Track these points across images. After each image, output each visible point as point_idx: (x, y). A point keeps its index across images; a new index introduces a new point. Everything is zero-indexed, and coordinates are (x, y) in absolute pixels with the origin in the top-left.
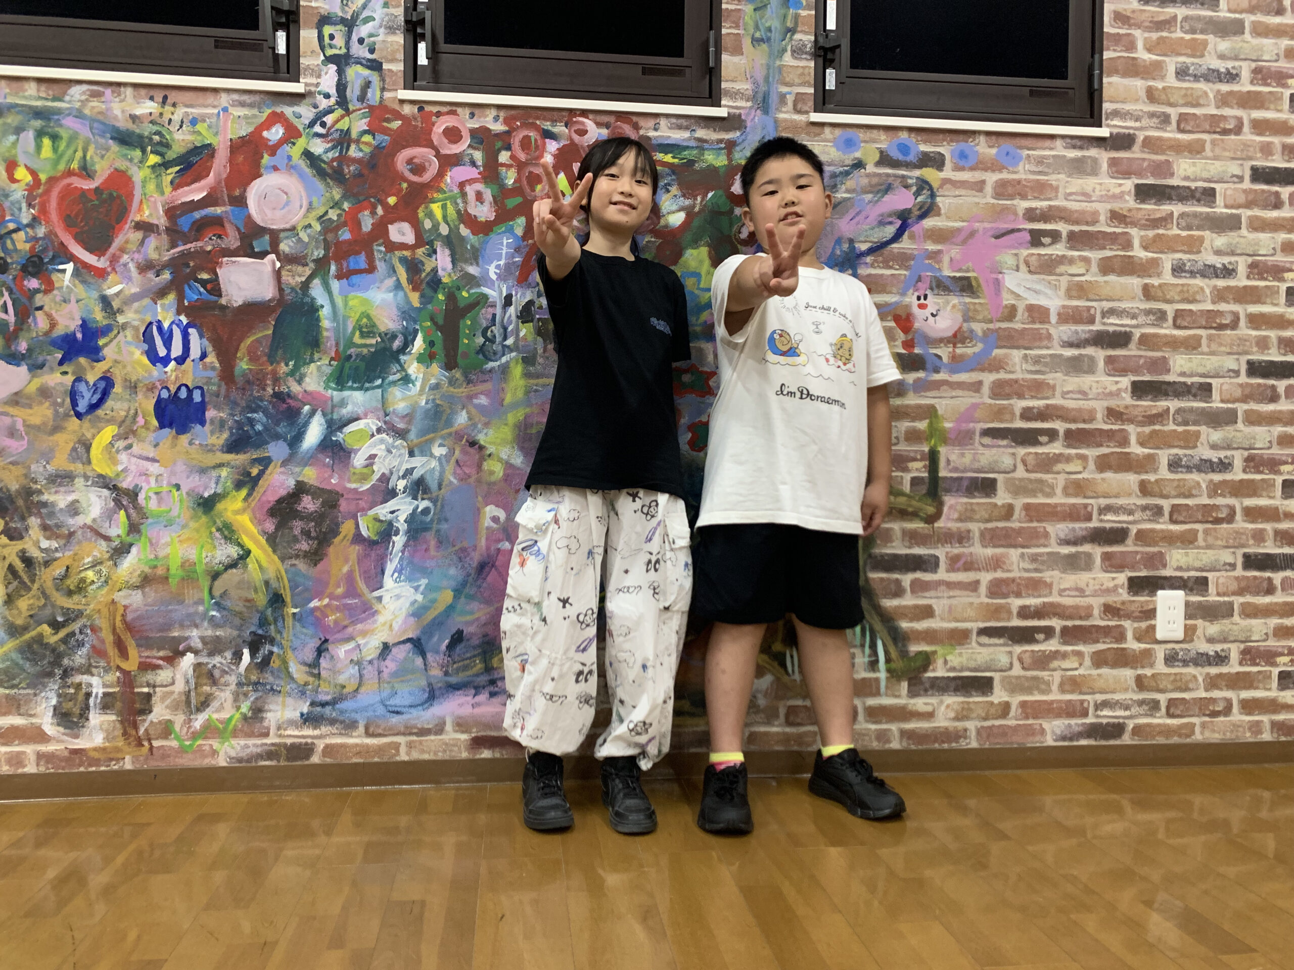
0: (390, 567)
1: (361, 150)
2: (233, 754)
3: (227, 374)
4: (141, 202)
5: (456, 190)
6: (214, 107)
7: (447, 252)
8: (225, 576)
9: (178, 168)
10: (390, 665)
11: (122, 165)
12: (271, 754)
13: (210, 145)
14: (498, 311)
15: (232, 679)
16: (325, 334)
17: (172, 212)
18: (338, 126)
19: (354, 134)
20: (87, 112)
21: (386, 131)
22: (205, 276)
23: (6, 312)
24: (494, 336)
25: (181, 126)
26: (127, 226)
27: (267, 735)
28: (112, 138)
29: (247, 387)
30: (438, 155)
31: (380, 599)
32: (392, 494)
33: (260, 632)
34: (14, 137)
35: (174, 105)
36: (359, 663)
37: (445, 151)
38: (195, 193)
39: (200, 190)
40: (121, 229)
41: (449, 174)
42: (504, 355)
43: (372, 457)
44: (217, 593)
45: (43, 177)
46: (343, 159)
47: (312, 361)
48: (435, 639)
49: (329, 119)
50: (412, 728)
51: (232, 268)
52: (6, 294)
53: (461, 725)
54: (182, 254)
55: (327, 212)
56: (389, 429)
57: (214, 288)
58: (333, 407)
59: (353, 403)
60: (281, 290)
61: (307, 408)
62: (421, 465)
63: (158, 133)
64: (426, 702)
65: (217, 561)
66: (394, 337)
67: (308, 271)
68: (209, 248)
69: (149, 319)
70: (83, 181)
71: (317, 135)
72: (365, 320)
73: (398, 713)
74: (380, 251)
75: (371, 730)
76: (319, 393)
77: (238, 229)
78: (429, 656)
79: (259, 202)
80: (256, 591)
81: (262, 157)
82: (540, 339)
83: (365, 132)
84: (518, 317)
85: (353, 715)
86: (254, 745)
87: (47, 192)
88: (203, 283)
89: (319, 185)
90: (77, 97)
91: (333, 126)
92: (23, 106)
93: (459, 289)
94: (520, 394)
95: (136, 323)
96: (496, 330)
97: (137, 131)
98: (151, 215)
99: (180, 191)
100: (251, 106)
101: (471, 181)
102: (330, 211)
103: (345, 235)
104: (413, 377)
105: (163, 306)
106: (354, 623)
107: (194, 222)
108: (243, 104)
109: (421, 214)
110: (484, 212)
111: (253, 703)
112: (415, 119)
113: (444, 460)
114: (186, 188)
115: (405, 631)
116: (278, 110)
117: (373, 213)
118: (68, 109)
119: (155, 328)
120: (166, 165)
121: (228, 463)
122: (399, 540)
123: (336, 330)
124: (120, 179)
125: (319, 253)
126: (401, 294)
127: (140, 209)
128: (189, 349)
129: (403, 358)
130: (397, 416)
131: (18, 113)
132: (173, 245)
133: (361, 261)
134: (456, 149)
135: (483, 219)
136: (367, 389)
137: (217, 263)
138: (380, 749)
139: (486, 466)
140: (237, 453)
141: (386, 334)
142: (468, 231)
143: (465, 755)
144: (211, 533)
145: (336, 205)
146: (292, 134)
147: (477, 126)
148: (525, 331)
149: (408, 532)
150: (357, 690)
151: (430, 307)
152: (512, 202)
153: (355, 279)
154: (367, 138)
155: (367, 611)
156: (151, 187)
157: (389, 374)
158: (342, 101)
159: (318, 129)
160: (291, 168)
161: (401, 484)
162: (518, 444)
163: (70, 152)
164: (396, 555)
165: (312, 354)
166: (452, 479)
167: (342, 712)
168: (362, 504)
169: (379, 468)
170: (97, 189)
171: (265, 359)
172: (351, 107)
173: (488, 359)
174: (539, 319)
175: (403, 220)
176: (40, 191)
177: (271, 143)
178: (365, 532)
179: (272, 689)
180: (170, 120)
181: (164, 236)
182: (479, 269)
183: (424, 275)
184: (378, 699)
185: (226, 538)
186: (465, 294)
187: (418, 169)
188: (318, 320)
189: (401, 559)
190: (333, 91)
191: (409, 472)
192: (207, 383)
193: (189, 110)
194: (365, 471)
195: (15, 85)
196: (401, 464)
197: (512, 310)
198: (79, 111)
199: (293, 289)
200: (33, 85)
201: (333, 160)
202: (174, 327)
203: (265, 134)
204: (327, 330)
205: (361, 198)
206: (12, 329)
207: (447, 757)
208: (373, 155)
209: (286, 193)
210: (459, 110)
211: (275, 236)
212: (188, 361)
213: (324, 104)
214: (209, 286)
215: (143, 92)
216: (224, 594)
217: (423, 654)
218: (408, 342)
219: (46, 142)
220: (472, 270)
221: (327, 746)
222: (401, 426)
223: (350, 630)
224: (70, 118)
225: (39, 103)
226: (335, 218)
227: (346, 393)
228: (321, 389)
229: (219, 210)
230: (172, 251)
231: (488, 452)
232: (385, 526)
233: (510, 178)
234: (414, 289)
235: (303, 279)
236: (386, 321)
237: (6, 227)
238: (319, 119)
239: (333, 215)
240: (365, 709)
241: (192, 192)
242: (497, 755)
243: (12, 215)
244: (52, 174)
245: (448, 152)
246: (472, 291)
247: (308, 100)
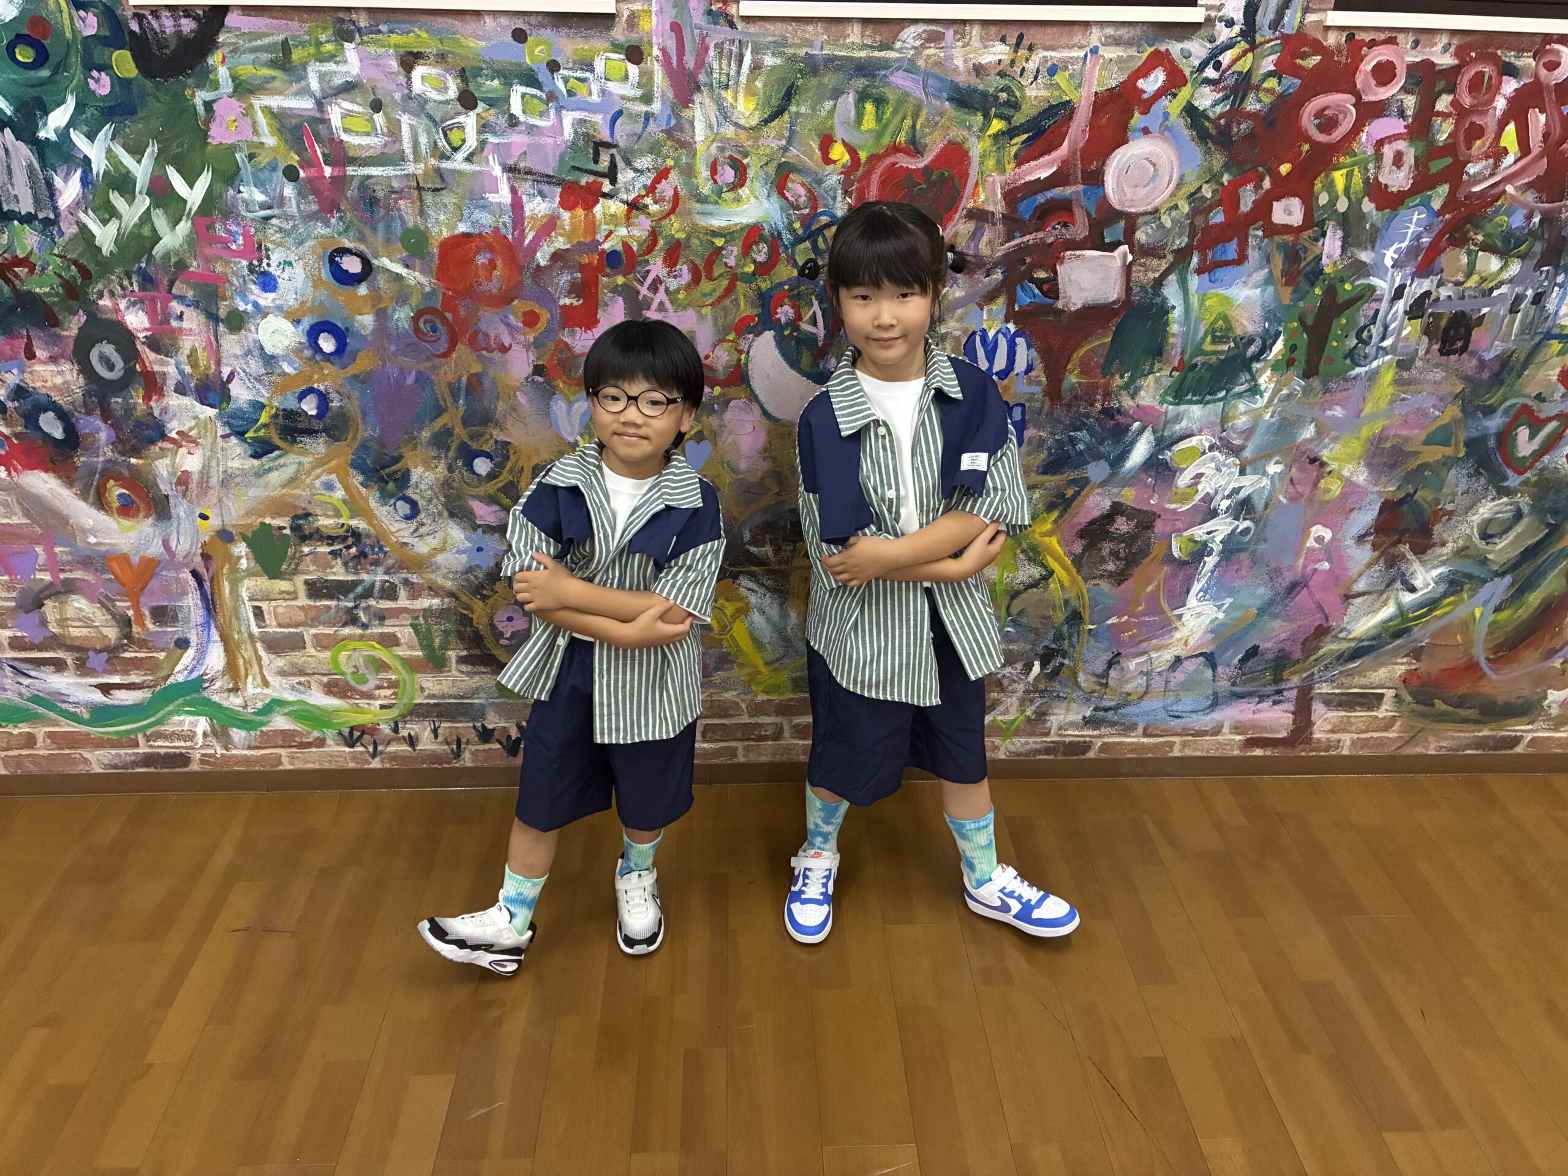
0: (1196, 587)
1: (1260, 101)
2: (1012, 749)
3: (1053, 391)
4: (977, 184)
5: (1370, 151)
6: (1081, 47)
7: (1340, 234)
8: (1024, 595)
9: (1025, 136)
10: (1179, 676)
11: (956, 134)
12: (1048, 751)
13: (1068, 102)
14: (1384, 305)
15: (1021, 687)
16: (1171, 340)
17: (1013, 195)
18: (1237, 67)
19: (1255, 81)
20: (921, 63)
21: (1296, 71)
22: (1042, 275)
23: (815, 324)
24: (1370, 337)
25: (1036, 78)
26: (957, 215)
27: (1048, 734)
28: (950, 99)
29: (1074, 402)
30: (1359, 104)
31: (1180, 617)
32: (1214, 514)
33: (1053, 646)
34: (832, 103)
35: (1031, 48)
36: (1148, 674)
37: (1366, 98)
38: (1042, 169)
39: (1048, 165)
40: (950, 219)
41: (1366, 129)
42: (1376, 358)
43: (1200, 476)
44: (1014, 610)
45: (863, 155)
46: (1235, 114)
47: (1151, 372)
48: (1229, 653)
49: (1226, 58)
50: (1189, 729)
51: (1075, 264)
52: (816, 303)
53: (1237, 729)
54: (1019, 248)
55: (1200, 188)
56: (1223, 446)
57: (1051, 288)
58: (1166, 423)
59: (1189, 418)
60: (1128, 289)
61: (1136, 424)
62: (1250, 484)
63: (1007, 89)
64: (1208, 708)
65: (1018, 581)
66: (1251, 341)
67: (1164, 266)
68: (1050, 240)
69: (973, 327)
70: (910, 159)
71: (1207, 81)
72: (1221, 322)
73: (1178, 717)
74: (1256, 236)
75: (1149, 731)
76: (1152, 408)
77: (1089, 215)
78: (1220, 669)
79: (1119, 177)
80: (1054, 610)
81: (1132, 116)
82: (1425, 339)
83: (1271, 74)
84: (1406, 313)
85: (1134, 719)
86: (1034, 742)
87: (867, 175)
88: (1039, 283)
89: (1196, 152)
90: (911, 42)
91: (1230, 67)
92: (842, 58)
93: (1342, 281)
94: (1383, 404)
95: (957, 333)
96: (1376, 331)
97: (981, 87)
98: (987, 199)
99: (1024, 167)
100: (1129, 43)
101: (1391, 139)
102: (1205, 186)
103: (1218, 217)
104: (1263, 388)
105: (990, 312)
106: (1149, 639)
107: (1037, 207)
108: (1117, 42)
109: (1318, 185)
110: (1398, 179)
111: (1038, 707)
112: (1340, 51)
113: (1277, 477)
114: (1032, 163)
115: (1199, 647)
116: (1162, 49)
117: (1258, 186)
118: (898, 60)
119: (978, 338)
120: (1010, 133)
121: (1042, 484)
122: (1211, 561)
123: (1185, 335)
124: (955, 155)
125: (1181, 242)
126: (1271, 289)
127: (975, 194)
128: (1014, 361)
129: (1256, 366)
130: (1235, 432)
131: (838, 69)
132: (1010, 238)
133: (1231, 250)
134: (1384, 93)
135: (1395, 190)
136: (1208, 403)
137: (1059, 258)
138: (1156, 746)
139: (1322, 484)
140: (1054, 474)
141: (1242, 339)
142: (1373, 205)
143: (1236, 752)
144: (1015, 554)
145: (1215, 178)
146: (1176, 80)
147: (1418, 60)
148: (1410, 329)
149: (1222, 552)
150: (1141, 698)
151: (1301, 304)
152: (1436, 166)
153: (1220, 273)
154: (1271, 83)
155: (1167, 626)
156: (991, 163)
157: (1236, 385)
158: (1249, 31)
159: (1210, 73)
160: (1165, 129)
161: (1225, 504)
162: (1365, 460)
163: (897, 119)
164: (1205, 575)
165: (1153, 364)
166: (1281, 498)
167: (1124, 716)
168: (1179, 524)
169: (1204, 488)
170: (926, 167)
171: (1099, 370)
172: (1259, 39)
173: (1356, 364)
174: (1431, 314)
175: (1293, 196)
176: (859, 173)
177: (1145, 96)
178: (1176, 553)
179: (1058, 696)
180: (1023, 69)
181: (1000, 227)
182: (1373, 255)
183: (1303, 264)
184: (1161, 705)
185: (1029, 559)
186: (1348, 287)
187: (1327, 123)
188: (1166, 324)
189: (1209, 579)
190: (1239, 16)
191: (1236, 491)
192: (1029, 400)
193: (1048, 54)
194: (1189, 490)
195: (834, 28)
196: (1228, 483)
197: (1401, 305)
198: (912, 61)
199: (1142, 287)
200: (857, 28)
201: (1221, 116)
202: (1000, 336)
203: (1141, 83)
204: (1174, 335)
205: (1247, 167)
206: (820, 344)
207: (1218, 754)
208: (1273, 107)
209: (1154, 165)
210: (1401, 37)
211: (1131, 222)
212: (1013, 374)
213: (1224, 34)
214: (1045, 287)
215: (993, 30)
216: (1021, 613)
217: (1214, 667)
218: (1265, 348)
219: (869, 107)
220: (1365, 256)
221: (1104, 744)
222: (1237, 442)
223: (1145, 644)
224: (900, 73)
225: (863, 54)
226: (1209, 195)
227: (1183, 407)
228: (1155, 404)
229: (1067, 191)
230: (1007, 245)
231: (1329, 469)
232: (1199, 546)
233: (1443, 131)
234: (1287, 284)
235: (1157, 275)
236: (1245, 323)
237: (820, 221)
238: (1212, 59)
239: (1207, 192)
240: (1147, 713)
241: (1038, 168)
242: (1268, 753)
243: (825, 206)
244: (874, 151)
245: (1372, 98)
246: (1359, 282)
247: (1202, 32)
